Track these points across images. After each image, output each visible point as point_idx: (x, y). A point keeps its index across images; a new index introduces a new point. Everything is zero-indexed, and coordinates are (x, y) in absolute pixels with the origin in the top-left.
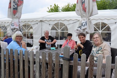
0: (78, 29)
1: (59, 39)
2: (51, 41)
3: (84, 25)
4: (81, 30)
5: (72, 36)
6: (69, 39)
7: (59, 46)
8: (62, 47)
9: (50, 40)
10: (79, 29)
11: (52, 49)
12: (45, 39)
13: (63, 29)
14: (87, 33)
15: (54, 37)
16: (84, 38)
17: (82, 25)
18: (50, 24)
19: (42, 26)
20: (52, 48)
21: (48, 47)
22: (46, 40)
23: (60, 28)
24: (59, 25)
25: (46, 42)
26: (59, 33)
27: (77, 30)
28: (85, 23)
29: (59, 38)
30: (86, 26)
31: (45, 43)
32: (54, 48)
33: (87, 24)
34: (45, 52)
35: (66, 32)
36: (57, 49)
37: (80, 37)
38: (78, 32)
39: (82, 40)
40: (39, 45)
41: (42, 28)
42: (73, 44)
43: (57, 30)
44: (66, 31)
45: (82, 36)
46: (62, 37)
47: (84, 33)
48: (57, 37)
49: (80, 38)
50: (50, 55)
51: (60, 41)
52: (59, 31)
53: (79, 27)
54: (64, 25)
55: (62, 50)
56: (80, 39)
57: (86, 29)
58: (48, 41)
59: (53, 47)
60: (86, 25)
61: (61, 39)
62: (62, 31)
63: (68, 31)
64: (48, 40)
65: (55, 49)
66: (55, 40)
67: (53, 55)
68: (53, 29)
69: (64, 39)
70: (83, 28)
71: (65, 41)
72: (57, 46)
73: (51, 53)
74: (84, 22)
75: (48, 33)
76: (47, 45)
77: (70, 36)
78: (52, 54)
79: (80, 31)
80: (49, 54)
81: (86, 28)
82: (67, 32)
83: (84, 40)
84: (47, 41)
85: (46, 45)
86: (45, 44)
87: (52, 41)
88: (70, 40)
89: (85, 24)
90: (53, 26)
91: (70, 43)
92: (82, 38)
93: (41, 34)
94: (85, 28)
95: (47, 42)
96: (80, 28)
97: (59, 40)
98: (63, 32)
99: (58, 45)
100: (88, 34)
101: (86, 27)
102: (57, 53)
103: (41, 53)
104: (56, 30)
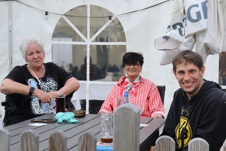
0: (167, 35)
1: (88, 77)
2: (54, 85)
3: (194, 17)
4: (180, 38)
5: (142, 62)
6: (133, 78)
7: (87, 106)
8: (102, 110)
9: (52, 83)
10: (174, 33)
11: (60, 120)
12: (31, 77)
13: (103, 31)
14: (209, 50)
15: (67, 69)
16: (195, 75)
17: (187, 15)
18: (47, 13)
19: (10, 18)
20: (60, 116)
21: (42, 112)
22: (32, 83)
23: (94, 31)
24: (89, 15)
25: (32, 89)
26: (88, 49)
27: (167, 38)
28: (200, 9)
29: (88, 73)
30: (203, 21)
31: (31, 93)
32: (68, 116)
33: (210, 13)
34: (36, 133)
35: (116, 46)
36: (81, 120)
37: (180, 68)
38: (168, 45)
39: (187, 82)
40: (3, 104)
41: (14, 30)
42: (148, 98)
43: (80, 40)
44: (118, 41)
45: (191, 66)
46: (99, 67)
47: (194, 50)
48: (76, 68)
49: (182, 72)
50: (57, 147)
51: (90, 85)
52: (89, 42)
53: (174, 27)
54: (110, 18)
55: (106, 122)
56: (180, 77)
57: (203, 32)
58: (42, 84)
59: (64, 111)
60: (206, 17)
61: (97, 74)
62: (102, 40)
63: (124, 40)
64: (44, 79)
65: (75, 120)
66: (72, 82)
67: (69, 144)
68: (61, 32)
69: (110, 75)
70: (190, 28)
71: (116, 83)
72: (78, 107)
73: (59, 135)
74: (197, 6)
75: (38, 52)
76: (40, 101)
77: (134, 64)
78: (63, 141)
79: (178, 43)
80: (52, 140)
81: (204, 27)
82: (121, 46)
83: (195, 80)
84: (39, 87)
85: (35, 104)
86: (30, 100)
87: (61, 85)
88: (137, 81)
89: (198, 14)
90: (61, 20)
91: (135, 95)
92: (191, 71)
93: (7, 57)
94: (200, 29)
95: (37, 91)
96: (176, 32)
97: (88, 82)
98: (104, 46)
99: (83, 103)
100: (211, 53)
101: (203, 24)
102: (88, 136)
103: (18, 139)
104: (74, 37)
